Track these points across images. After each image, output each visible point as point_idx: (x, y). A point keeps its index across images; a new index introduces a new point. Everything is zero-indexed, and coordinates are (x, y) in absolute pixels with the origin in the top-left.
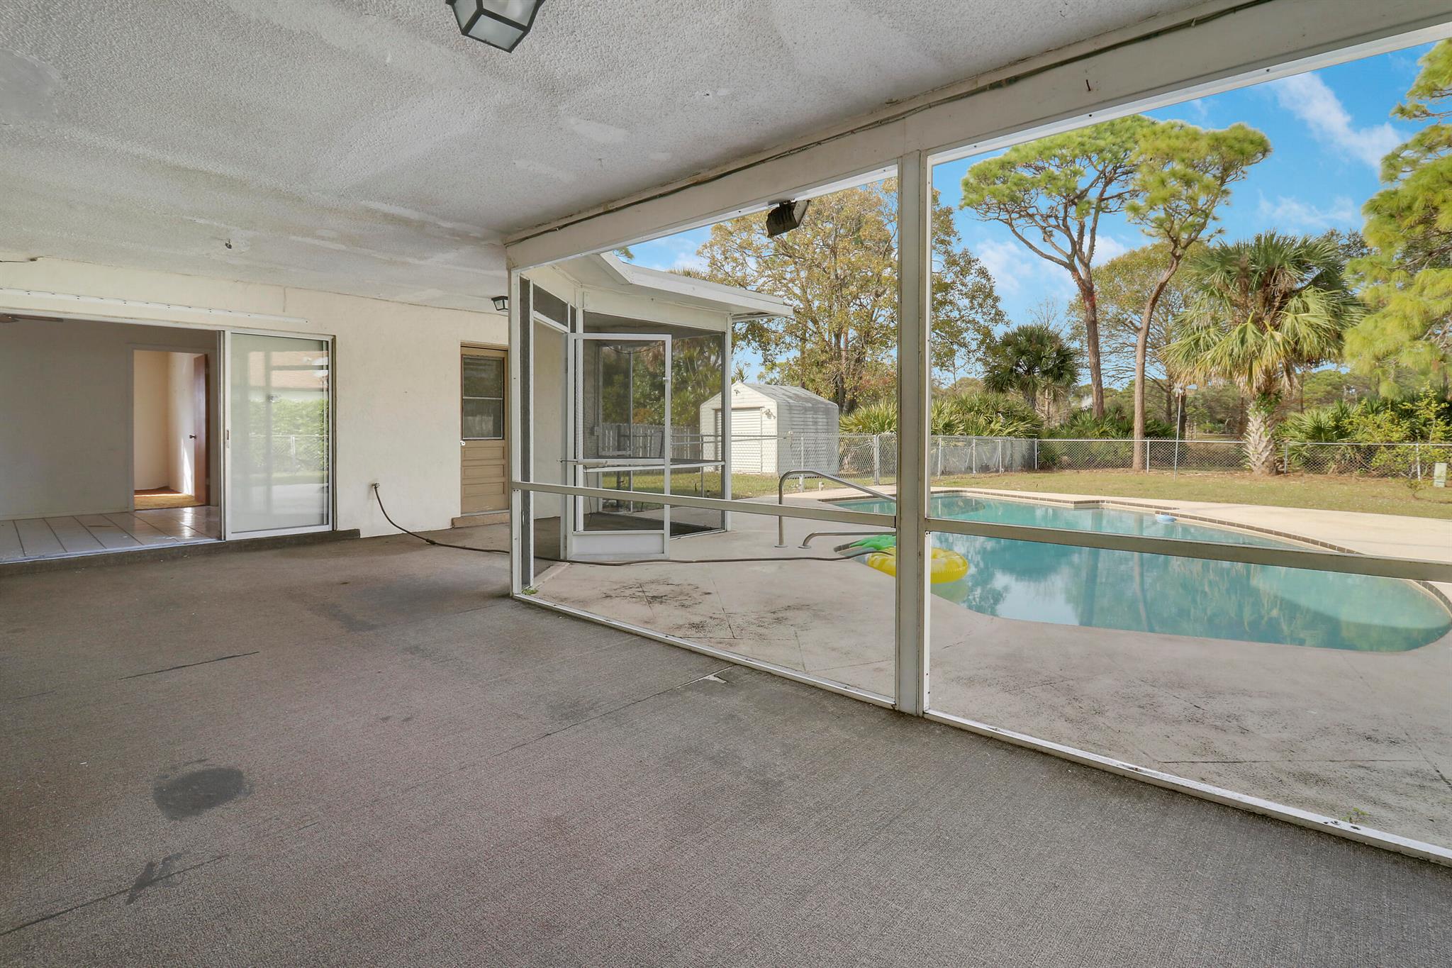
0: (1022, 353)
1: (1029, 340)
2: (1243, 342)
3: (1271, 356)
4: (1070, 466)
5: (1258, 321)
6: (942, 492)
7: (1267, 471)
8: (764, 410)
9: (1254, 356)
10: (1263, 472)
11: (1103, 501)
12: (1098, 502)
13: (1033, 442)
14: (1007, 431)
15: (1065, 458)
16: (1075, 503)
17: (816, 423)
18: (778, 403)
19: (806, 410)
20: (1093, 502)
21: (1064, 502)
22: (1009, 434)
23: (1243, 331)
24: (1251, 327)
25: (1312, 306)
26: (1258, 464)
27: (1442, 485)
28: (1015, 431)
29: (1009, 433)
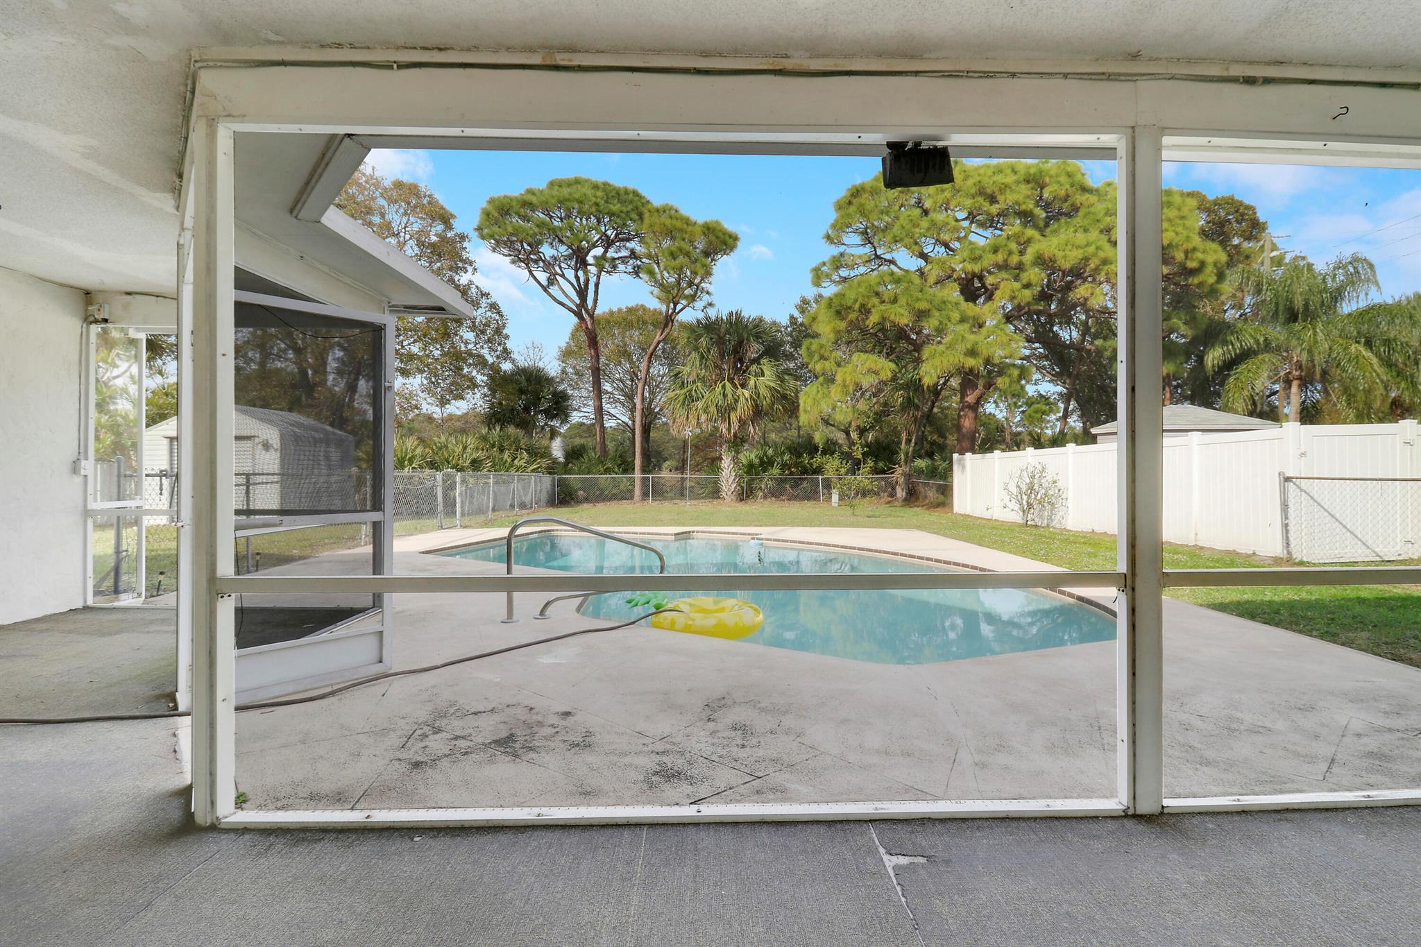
0: (522, 391)
1: (528, 380)
2: (725, 396)
3: (743, 408)
4: (587, 500)
5: (731, 380)
6: (536, 533)
7: (735, 499)
8: (257, 440)
9: (732, 408)
10: (732, 500)
11: (693, 532)
12: (690, 532)
13: (554, 478)
14: (532, 468)
15: (581, 492)
16: (675, 534)
17: (327, 458)
18: (280, 431)
19: (316, 441)
20: (686, 533)
21: (665, 534)
22: (533, 471)
23: (724, 387)
24: (728, 385)
25: (767, 373)
26: (729, 493)
27: (836, 505)
28: (539, 467)
29: (534, 469)
